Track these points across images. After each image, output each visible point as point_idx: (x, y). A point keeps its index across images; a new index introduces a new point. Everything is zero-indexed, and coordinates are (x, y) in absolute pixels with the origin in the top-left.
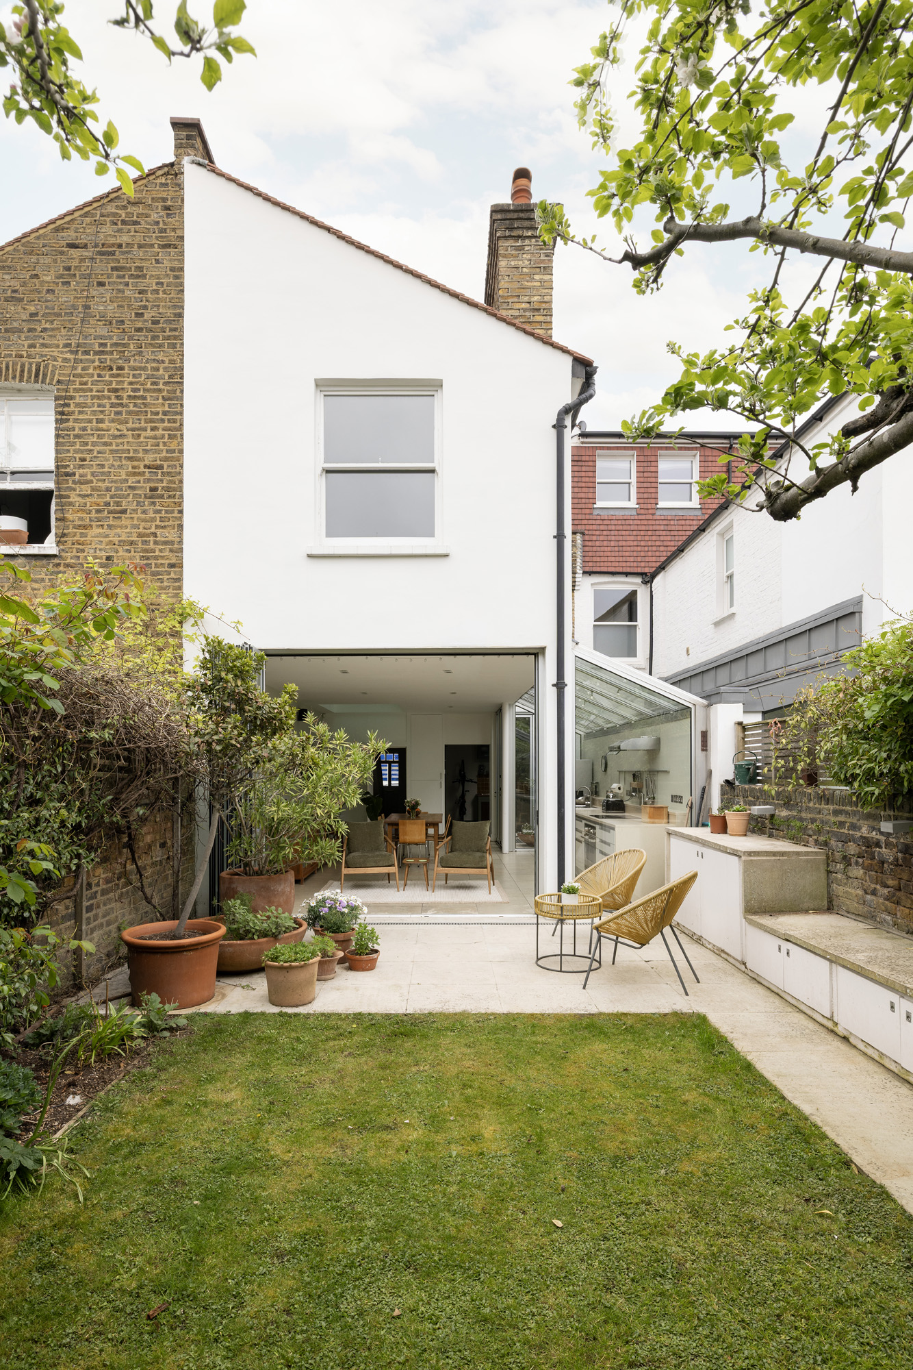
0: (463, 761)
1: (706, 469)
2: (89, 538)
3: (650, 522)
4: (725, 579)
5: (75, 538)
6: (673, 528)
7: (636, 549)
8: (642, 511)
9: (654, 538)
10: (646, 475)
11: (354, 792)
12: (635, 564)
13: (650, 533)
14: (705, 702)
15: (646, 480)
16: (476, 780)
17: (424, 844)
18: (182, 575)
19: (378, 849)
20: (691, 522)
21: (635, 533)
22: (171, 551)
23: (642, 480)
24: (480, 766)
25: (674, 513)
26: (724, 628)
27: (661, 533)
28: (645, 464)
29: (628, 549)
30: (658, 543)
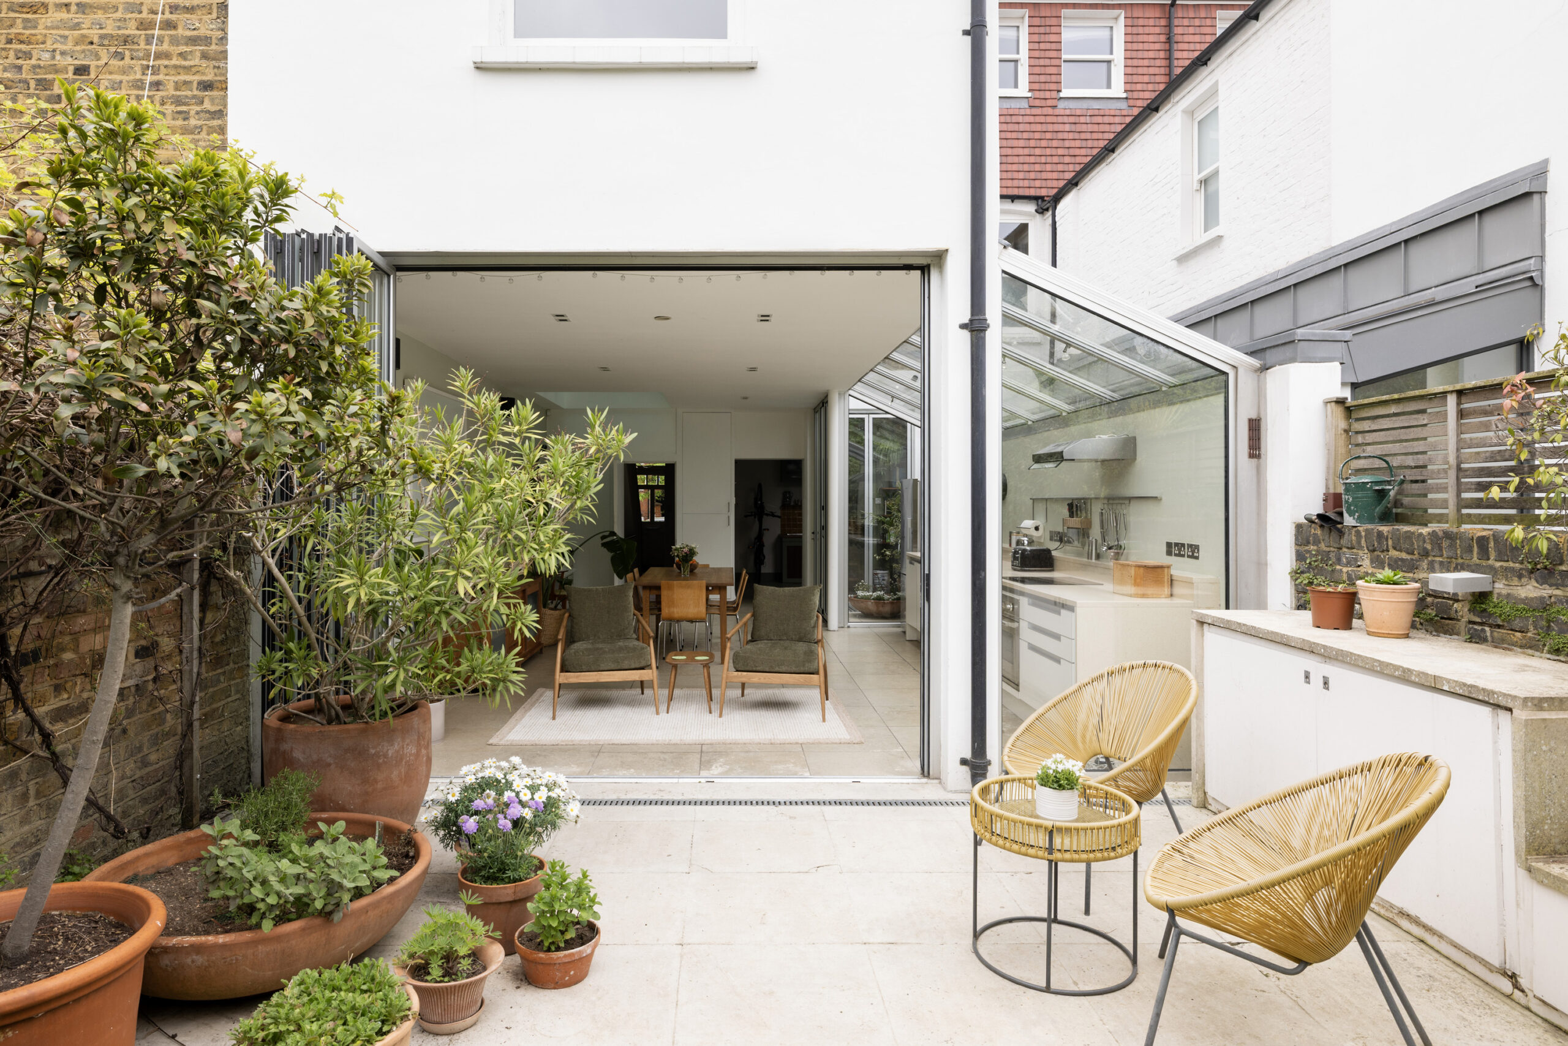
0: (760, 486)
1: (1135, 38)
2: (41, 30)
3: (1049, 119)
4: (1196, 185)
5: (13, 31)
6: (1084, 128)
7: (1027, 159)
8: (1037, 103)
9: (1055, 143)
10: (1043, 46)
11: (553, 541)
12: (1026, 183)
13: (1048, 135)
14: (1255, 362)
15: (1042, 54)
16: (779, 513)
17: (702, 620)
18: (225, 106)
19: (621, 635)
20: (1111, 120)
21: (1025, 135)
22: (205, 56)
23: (1036, 54)
24: (785, 494)
25: (1085, 105)
26: (1193, 264)
27: (1066, 136)
28: (1042, 30)
29: (1016, 159)
30: (1060, 152)
